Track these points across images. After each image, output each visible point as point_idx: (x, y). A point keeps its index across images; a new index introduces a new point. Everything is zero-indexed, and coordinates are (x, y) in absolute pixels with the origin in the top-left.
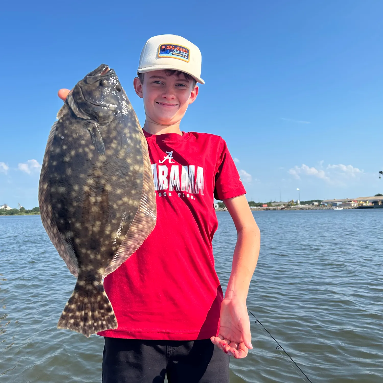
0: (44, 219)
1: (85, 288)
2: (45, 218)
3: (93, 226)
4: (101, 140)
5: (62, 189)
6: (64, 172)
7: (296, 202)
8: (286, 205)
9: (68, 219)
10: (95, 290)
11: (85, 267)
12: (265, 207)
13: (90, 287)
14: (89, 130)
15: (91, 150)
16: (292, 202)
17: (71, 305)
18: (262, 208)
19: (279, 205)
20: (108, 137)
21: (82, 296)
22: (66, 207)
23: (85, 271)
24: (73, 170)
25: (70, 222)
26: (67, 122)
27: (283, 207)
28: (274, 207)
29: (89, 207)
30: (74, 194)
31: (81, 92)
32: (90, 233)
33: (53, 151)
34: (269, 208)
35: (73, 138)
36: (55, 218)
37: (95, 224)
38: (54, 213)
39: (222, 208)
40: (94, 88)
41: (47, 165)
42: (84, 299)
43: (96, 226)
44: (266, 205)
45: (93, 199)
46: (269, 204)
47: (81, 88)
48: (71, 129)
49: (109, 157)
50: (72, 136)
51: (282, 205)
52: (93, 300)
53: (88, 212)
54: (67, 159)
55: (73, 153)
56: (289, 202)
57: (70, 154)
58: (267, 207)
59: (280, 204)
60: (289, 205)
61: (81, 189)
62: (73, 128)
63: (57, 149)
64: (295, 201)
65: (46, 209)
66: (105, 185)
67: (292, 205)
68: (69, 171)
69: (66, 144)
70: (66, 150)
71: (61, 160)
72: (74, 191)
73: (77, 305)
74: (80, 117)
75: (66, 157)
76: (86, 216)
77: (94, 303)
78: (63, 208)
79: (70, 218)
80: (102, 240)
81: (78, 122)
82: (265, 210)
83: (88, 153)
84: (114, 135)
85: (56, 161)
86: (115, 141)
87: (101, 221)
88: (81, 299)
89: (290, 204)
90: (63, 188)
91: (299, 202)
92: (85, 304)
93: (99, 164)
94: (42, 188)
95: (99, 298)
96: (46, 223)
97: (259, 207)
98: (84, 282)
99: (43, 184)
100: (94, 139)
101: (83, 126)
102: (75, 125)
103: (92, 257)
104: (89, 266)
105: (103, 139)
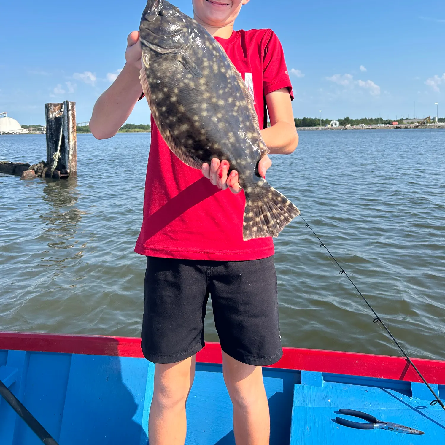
0: (186, 160)
1: (255, 192)
2: (186, 158)
3: (228, 139)
4: (193, 64)
5: (185, 127)
6: (177, 112)
7: (433, 119)
8: (420, 123)
9: (205, 147)
10: (263, 189)
11: (244, 175)
12: (395, 124)
13: (257, 190)
14: (179, 61)
15: (190, 79)
16: (428, 119)
17: (248, 214)
18: (392, 125)
19: (412, 123)
20: (198, 59)
21: (255, 202)
22: (197, 139)
23: (245, 178)
24: (185, 106)
25: (208, 148)
26: (155, 65)
27: (417, 124)
28: (406, 125)
29: (216, 126)
30: (197, 124)
31: (150, 32)
32: (230, 145)
33: (157, 98)
34: (400, 126)
35: (169, 77)
36: (193, 153)
37: (229, 137)
38: (190, 151)
39: (343, 126)
40: (159, 22)
41: (158, 113)
42: (258, 204)
43: (231, 137)
44: (397, 123)
45: (215, 119)
46: (400, 121)
47: (148, 29)
48: (163, 69)
49: (207, 77)
50: (166, 76)
51: (416, 122)
52: (266, 200)
53: (218, 131)
54: (174, 99)
55: (176, 91)
56: (425, 120)
57: (174, 93)
58: (398, 125)
59: (413, 121)
60: (424, 123)
61: (201, 117)
62: (163, 68)
63: (159, 95)
64: (431, 118)
65: (182, 152)
66: (217, 102)
67: (427, 123)
68: (182, 108)
69: (166, 86)
70: (168, 91)
71: (168, 102)
72: (196, 121)
73: (254, 211)
74: (165, 52)
75: (172, 98)
76: (218, 135)
77: (268, 202)
78: (195, 141)
79: (206, 145)
80: (242, 145)
81: (166, 59)
82: (394, 128)
83: (189, 83)
84: (201, 53)
85: (164, 106)
86: (205, 59)
87: (231, 131)
88: (255, 204)
89: (425, 121)
90: (185, 125)
91: (436, 120)
92: (261, 207)
93: (203, 88)
94: (167, 136)
95: (270, 196)
96: (190, 161)
97: (388, 125)
98: (251, 188)
99: (165, 133)
100: (187, 67)
101: (172, 60)
102: (164, 64)
103: (243, 163)
104: (246, 172)
105: (195, 63)
